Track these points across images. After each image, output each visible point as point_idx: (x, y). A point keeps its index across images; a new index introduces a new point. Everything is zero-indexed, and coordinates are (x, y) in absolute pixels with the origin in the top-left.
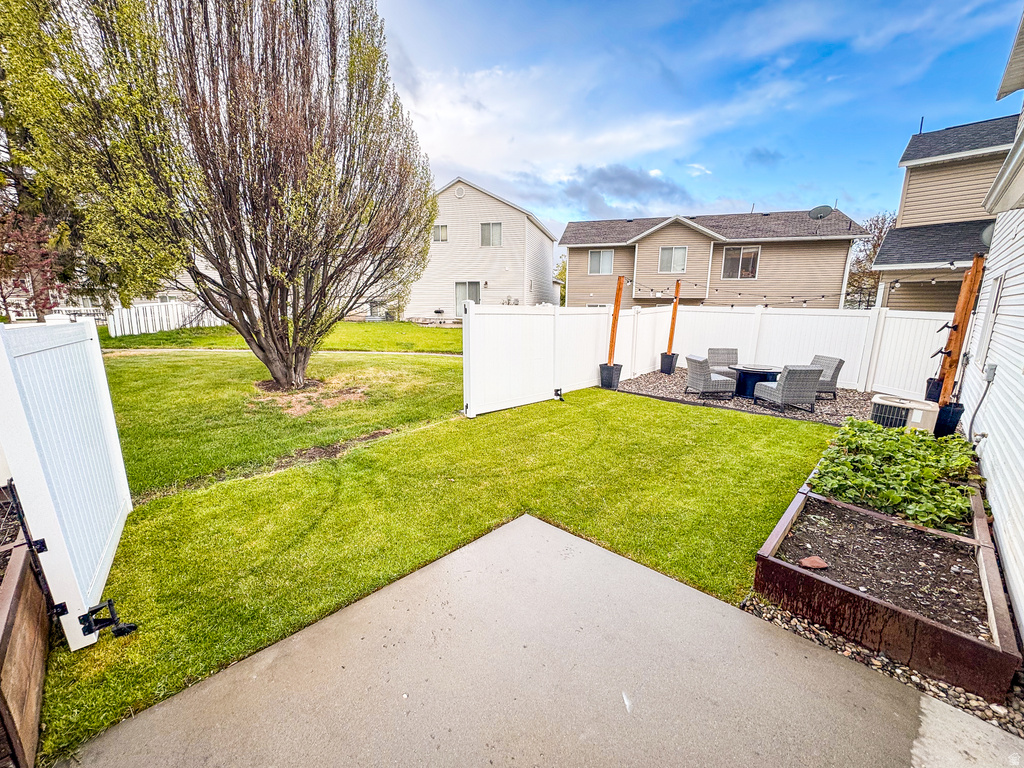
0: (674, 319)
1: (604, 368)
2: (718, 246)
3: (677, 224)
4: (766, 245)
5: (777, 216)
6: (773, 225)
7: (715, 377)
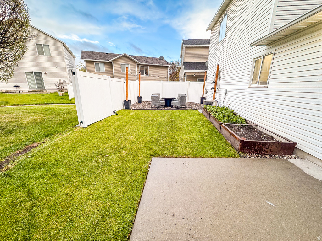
0: (140, 85)
1: (125, 102)
2: (138, 65)
3: (125, 56)
4: (151, 66)
5: (151, 58)
6: (150, 60)
7: (160, 101)
